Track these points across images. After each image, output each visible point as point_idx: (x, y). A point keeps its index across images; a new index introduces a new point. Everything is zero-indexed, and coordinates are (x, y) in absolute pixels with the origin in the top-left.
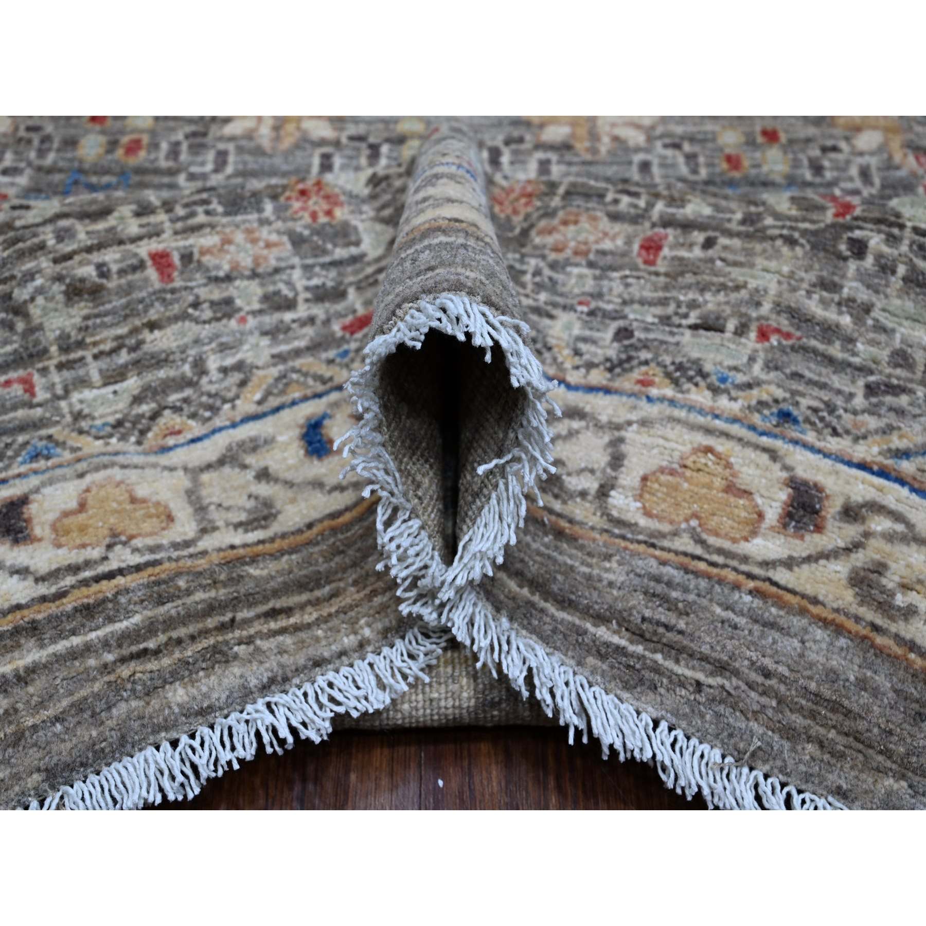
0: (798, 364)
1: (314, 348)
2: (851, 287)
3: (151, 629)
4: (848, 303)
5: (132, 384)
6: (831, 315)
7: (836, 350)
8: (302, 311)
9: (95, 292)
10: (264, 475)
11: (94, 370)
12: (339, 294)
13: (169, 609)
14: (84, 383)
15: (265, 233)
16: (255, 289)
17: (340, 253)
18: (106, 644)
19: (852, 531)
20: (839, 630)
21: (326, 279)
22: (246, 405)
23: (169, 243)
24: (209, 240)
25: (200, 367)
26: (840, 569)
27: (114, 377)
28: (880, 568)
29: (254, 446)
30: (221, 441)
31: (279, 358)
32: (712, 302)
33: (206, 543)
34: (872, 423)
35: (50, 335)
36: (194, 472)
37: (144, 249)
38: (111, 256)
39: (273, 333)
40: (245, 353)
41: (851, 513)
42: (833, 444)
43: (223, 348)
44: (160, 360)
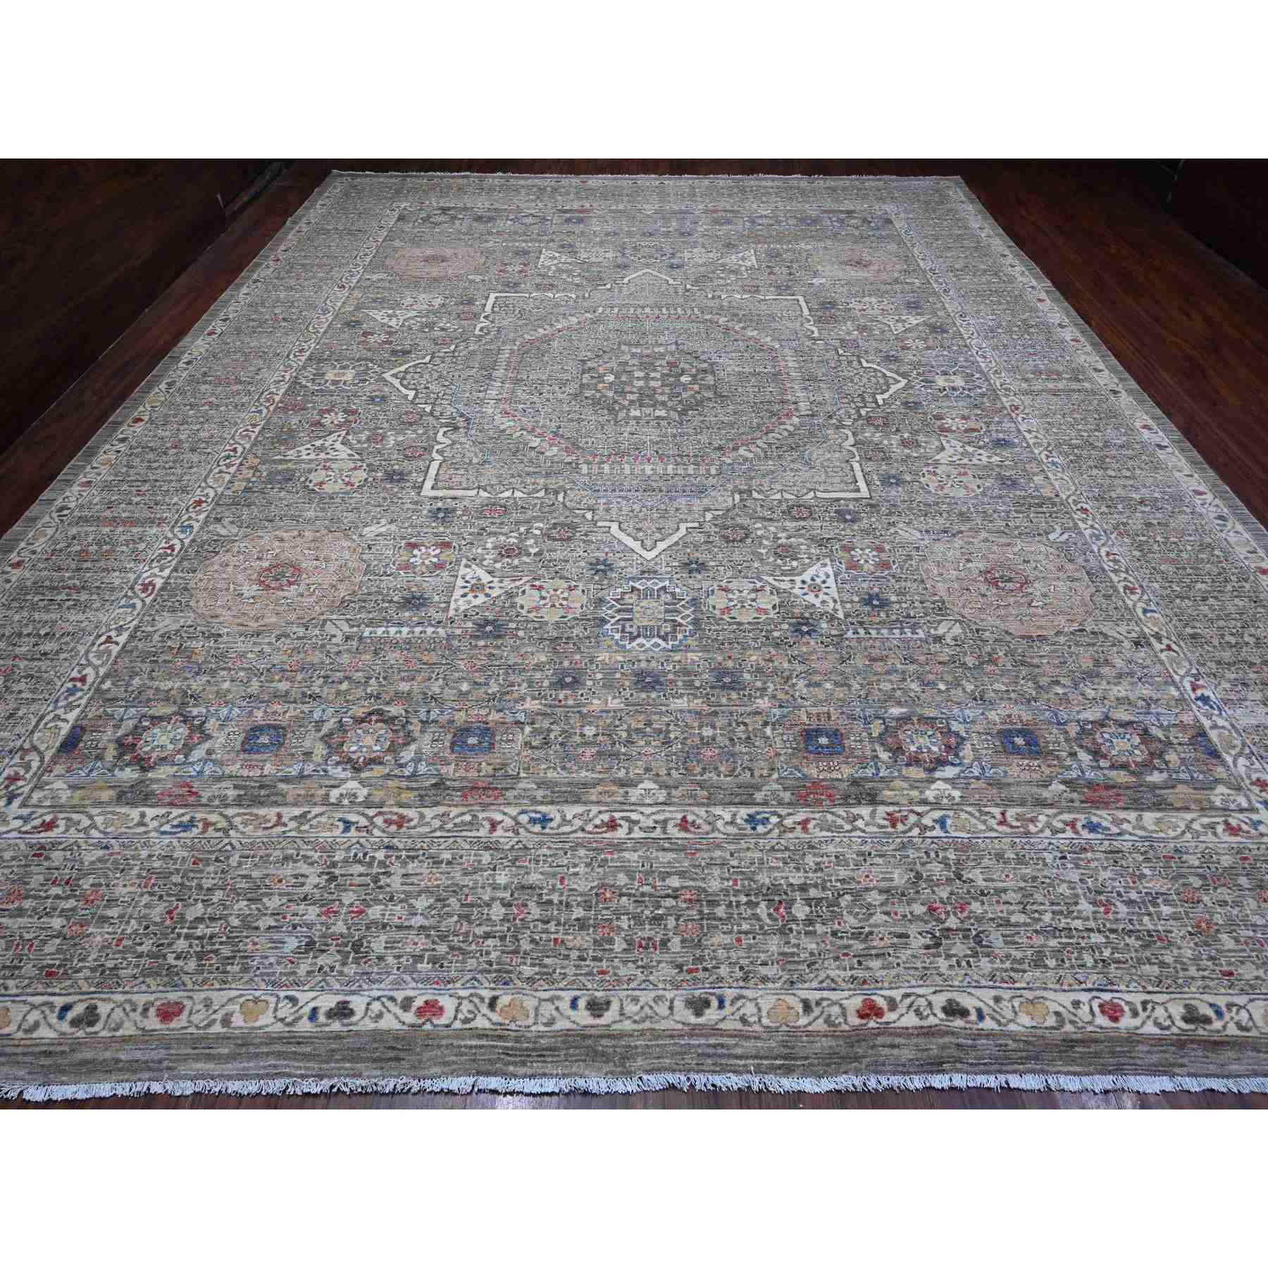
0: (789, 967)
1: (586, 974)
2: (793, 941)
3: (512, 1049)
4: (794, 945)
5: (537, 969)
6: (791, 950)
7: (796, 959)
8: (587, 963)
9: (537, 943)
10: (557, 1009)
11: (529, 961)
12: (601, 960)
13: (518, 1045)
14: (525, 964)
15: (587, 938)
16: (577, 953)
17: (607, 947)
18: (501, 1047)
19: (820, 1009)
20: (826, 1036)
21: (599, 954)
22: (561, 985)
23: (560, 936)
24: (570, 937)
25: (554, 972)
26: (821, 1021)
27: (533, 965)
28: (830, 1016)
29: (558, 998)
30: (552, 993)
31: (576, 975)
32: (763, 956)
33: (533, 1028)
34: (812, 976)
35: (522, 949)
36: (541, 1000)
37: (552, 936)
38: (544, 936)
39: (577, 967)
40: (567, 971)
41: (818, 1004)
42: (806, 985)
43: (562, 968)
44: (545, 966)
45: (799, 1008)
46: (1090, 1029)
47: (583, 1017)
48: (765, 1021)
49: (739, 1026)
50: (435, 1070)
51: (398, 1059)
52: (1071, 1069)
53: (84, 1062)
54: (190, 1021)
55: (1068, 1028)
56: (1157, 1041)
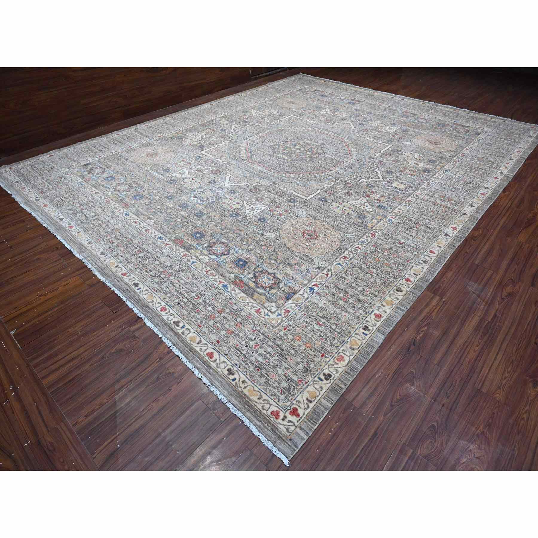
45: (116, 265)
46: (155, 308)
47: (86, 243)
48: (108, 263)
49: (103, 261)
50: (60, 235)
51: (58, 230)
52: (140, 309)
53: (31, 205)
54: (46, 209)
55: (151, 304)
56: (163, 320)
